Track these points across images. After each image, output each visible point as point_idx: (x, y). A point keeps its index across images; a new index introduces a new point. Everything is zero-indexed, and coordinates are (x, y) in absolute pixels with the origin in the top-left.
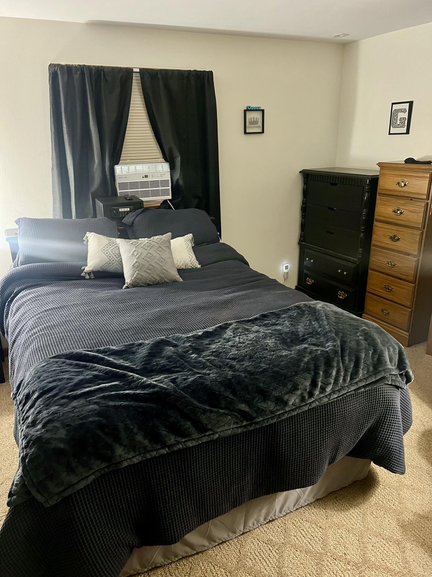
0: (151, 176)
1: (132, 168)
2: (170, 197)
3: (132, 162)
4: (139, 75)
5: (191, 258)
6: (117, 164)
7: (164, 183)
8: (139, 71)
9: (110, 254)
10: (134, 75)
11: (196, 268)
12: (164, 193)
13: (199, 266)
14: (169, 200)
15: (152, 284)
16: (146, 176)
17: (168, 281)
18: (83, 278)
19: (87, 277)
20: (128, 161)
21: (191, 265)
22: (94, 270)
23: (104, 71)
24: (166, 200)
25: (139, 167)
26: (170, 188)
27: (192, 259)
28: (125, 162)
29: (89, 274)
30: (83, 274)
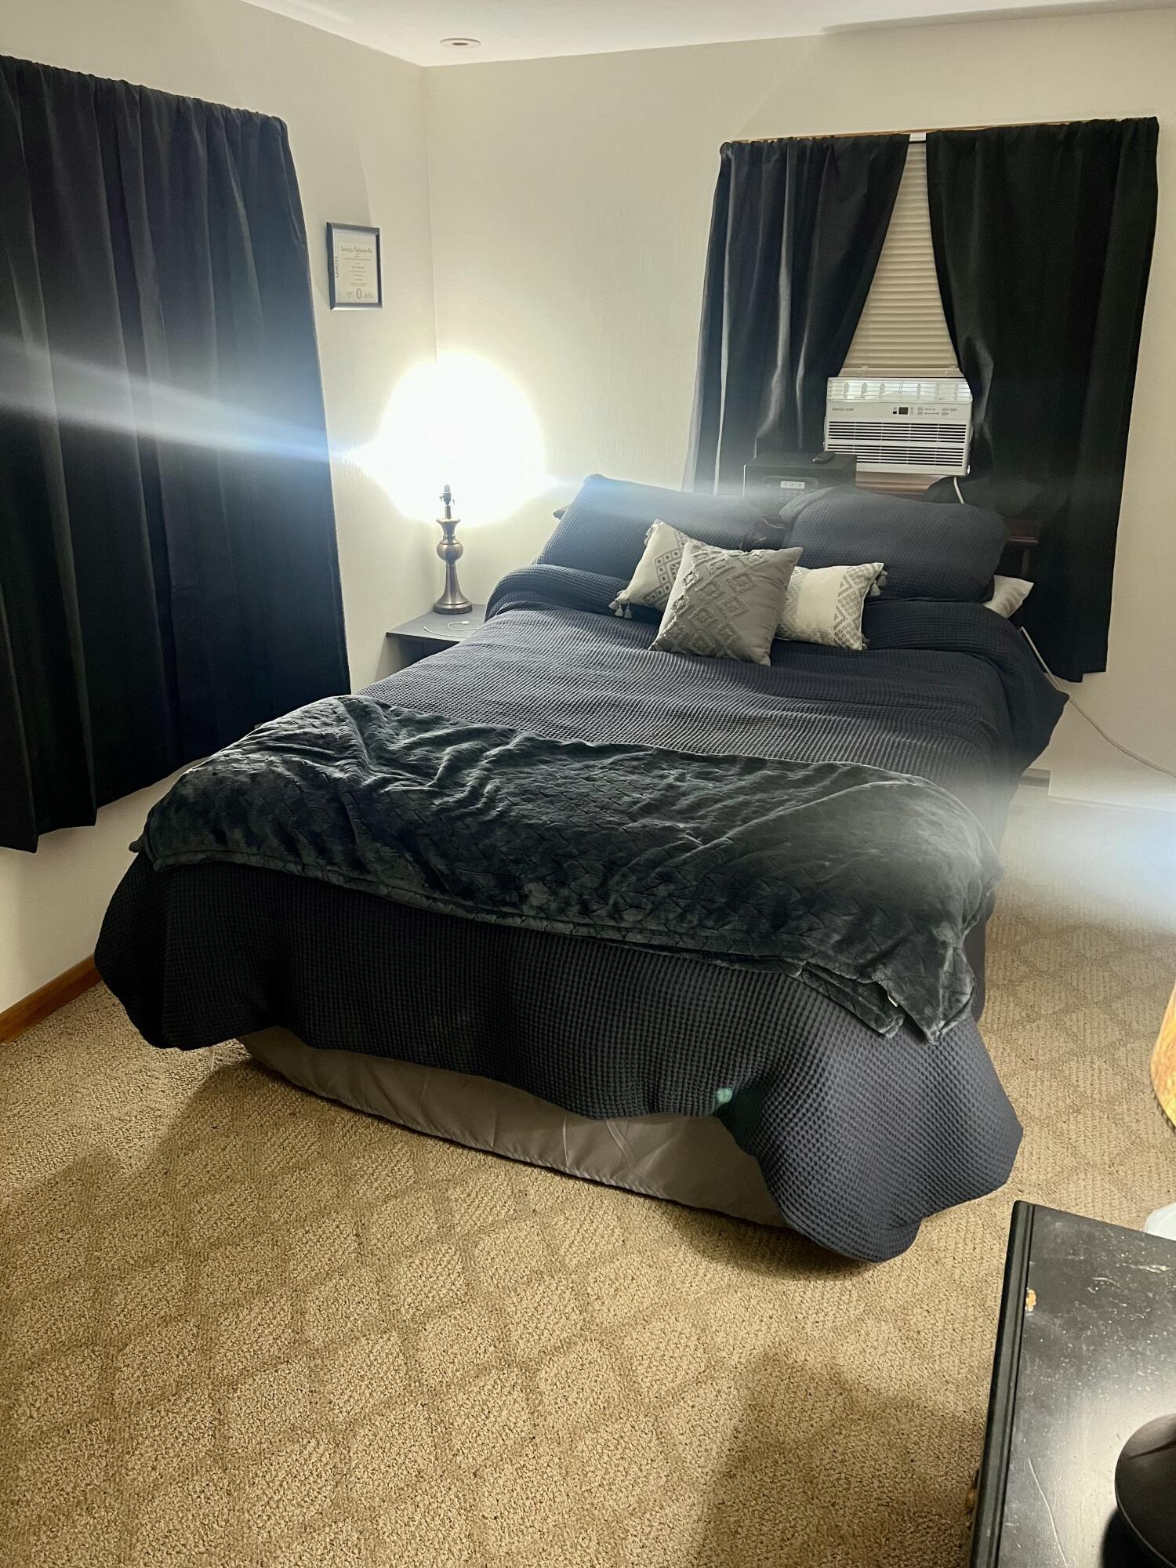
0: (916, 411)
1: (873, 385)
2: (961, 470)
3: (874, 372)
4: (923, 149)
5: (838, 620)
6: (836, 375)
7: (950, 431)
8: (924, 139)
9: (666, 573)
10: (911, 149)
11: (848, 647)
12: (949, 458)
13: (857, 645)
14: (958, 478)
15: (700, 653)
16: (903, 411)
17: (735, 657)
18: (611, 613)
19: (619, 612)
20: (864, 369)
21: (837, 639)
22: (633, 601)
23: (833, 149)
24: (951, 478)
25: (892, 387)
26: (965, 446)
27: (841, 622)
28: (855, 372)
29: (624, 607)
30: (612, 605)
